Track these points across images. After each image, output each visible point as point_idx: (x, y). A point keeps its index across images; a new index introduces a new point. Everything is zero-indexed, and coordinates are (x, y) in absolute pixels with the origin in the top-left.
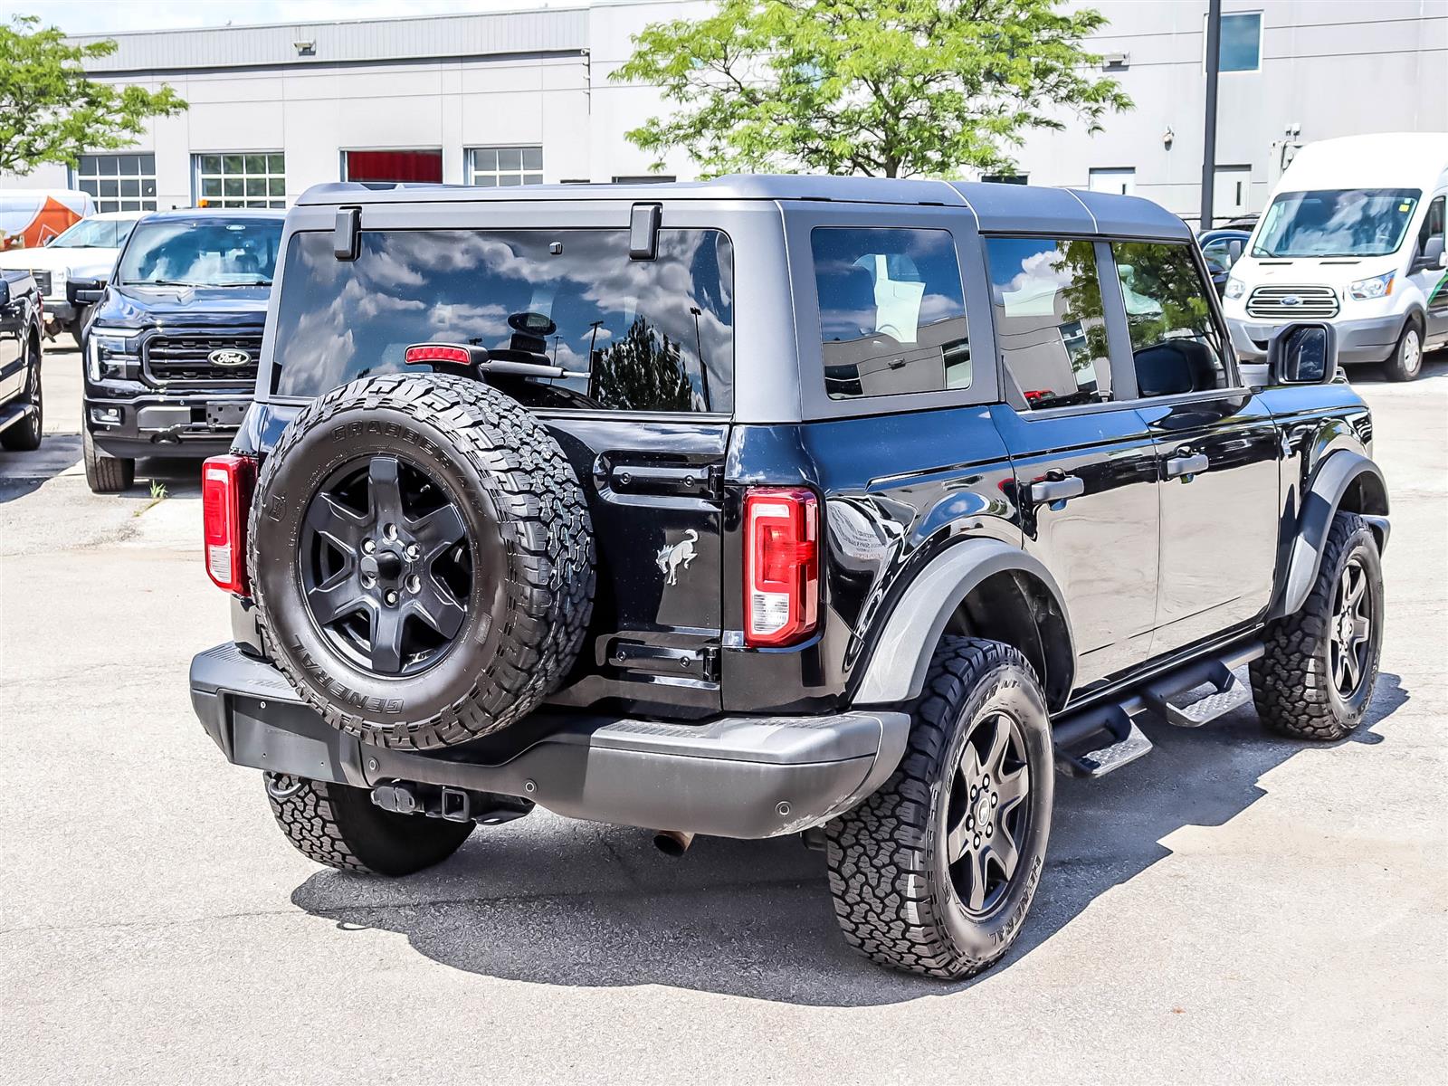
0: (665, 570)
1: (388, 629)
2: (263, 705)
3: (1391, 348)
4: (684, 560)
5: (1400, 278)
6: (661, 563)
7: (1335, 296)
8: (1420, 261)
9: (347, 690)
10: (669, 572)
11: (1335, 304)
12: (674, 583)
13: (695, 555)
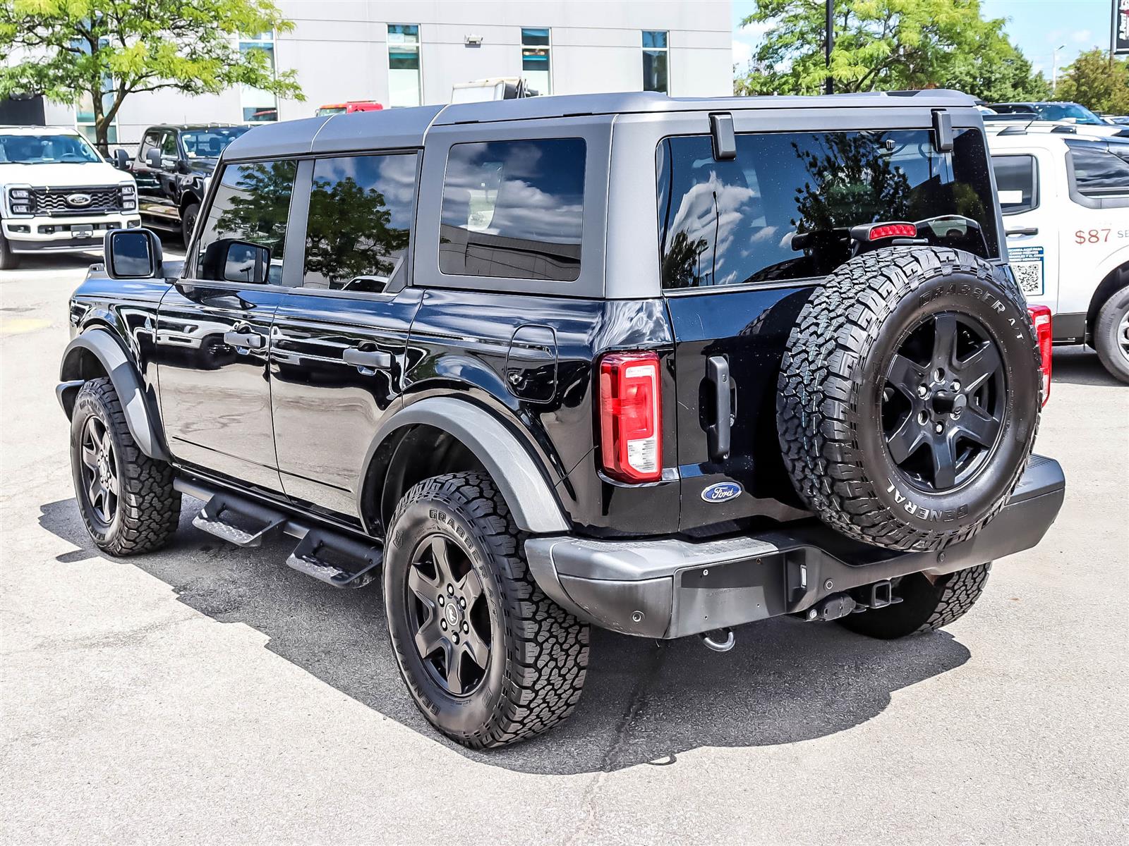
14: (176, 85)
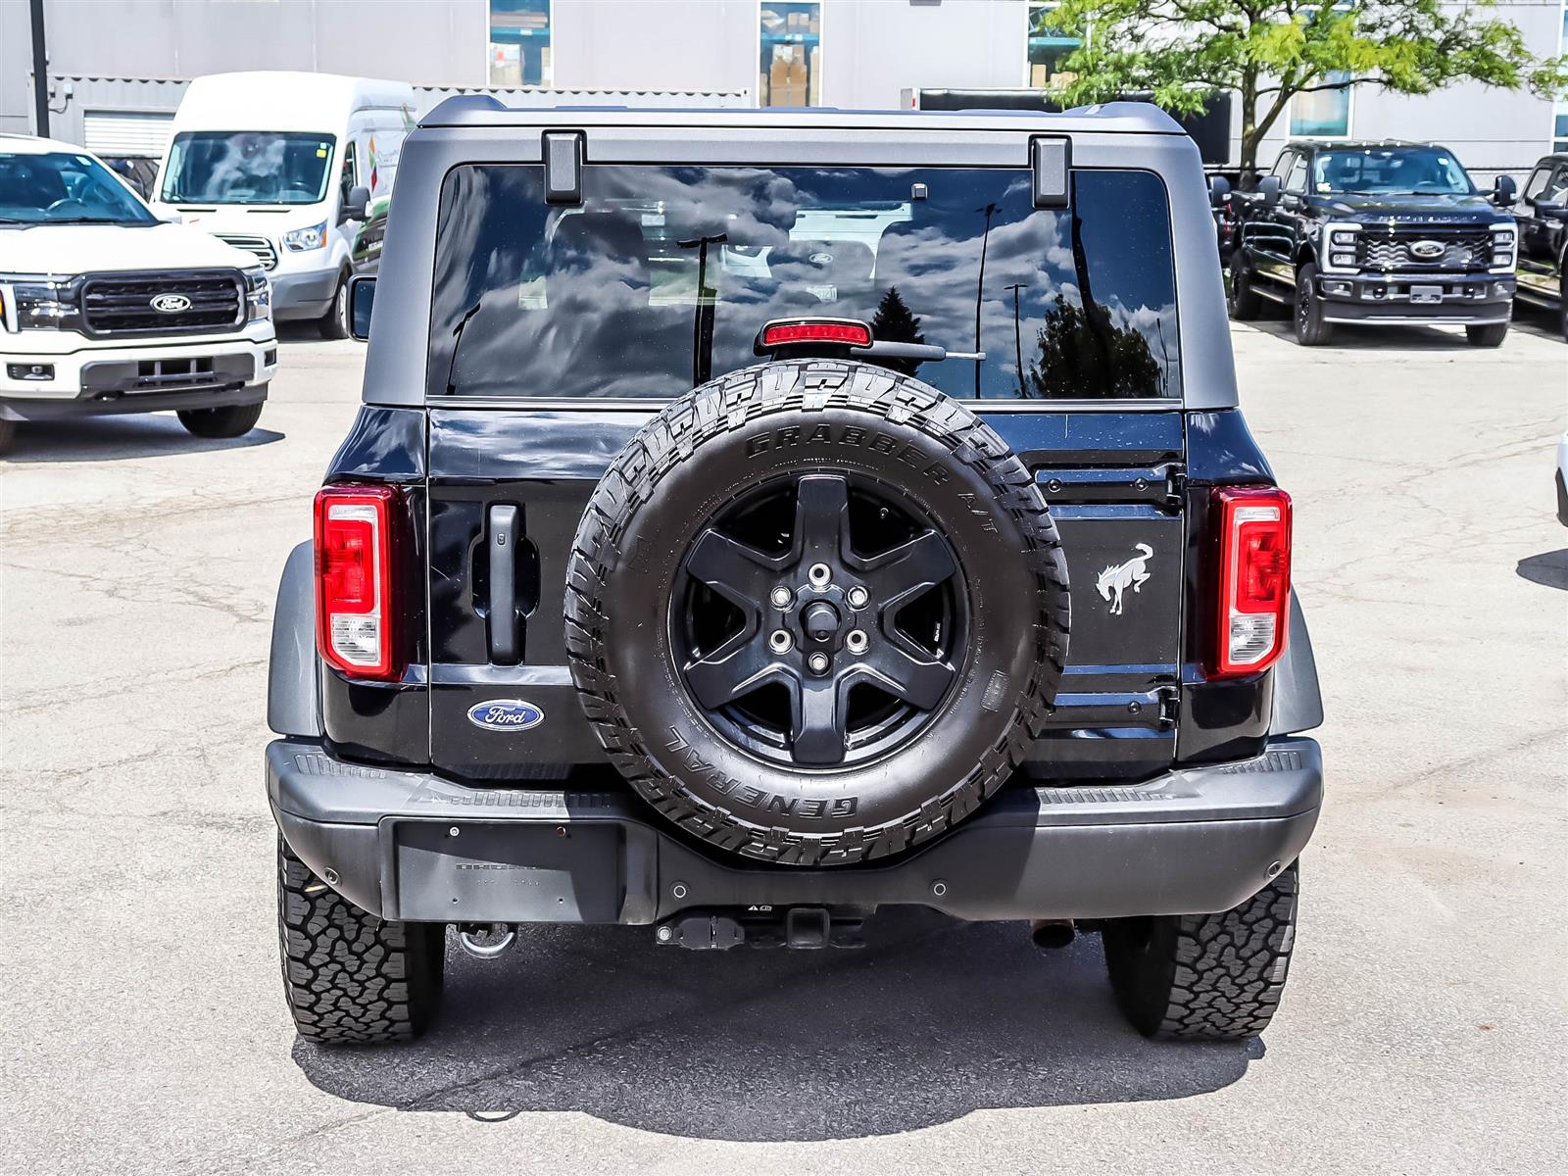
0: (1108, 597)
1: (818, 706)
2: (454, 832)
3: (329, 303)
4: (1134, 582)
5: (331, 229)
6: (1103, 587)
7: (271, 248)
8: (346, 211)
9: (762, 794)
10: (1113, 600)
11: (273, 257)
12: (1119, 612)
13: (1148, 575)
14: (1380, 81)
